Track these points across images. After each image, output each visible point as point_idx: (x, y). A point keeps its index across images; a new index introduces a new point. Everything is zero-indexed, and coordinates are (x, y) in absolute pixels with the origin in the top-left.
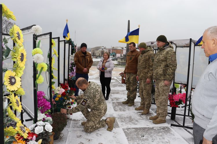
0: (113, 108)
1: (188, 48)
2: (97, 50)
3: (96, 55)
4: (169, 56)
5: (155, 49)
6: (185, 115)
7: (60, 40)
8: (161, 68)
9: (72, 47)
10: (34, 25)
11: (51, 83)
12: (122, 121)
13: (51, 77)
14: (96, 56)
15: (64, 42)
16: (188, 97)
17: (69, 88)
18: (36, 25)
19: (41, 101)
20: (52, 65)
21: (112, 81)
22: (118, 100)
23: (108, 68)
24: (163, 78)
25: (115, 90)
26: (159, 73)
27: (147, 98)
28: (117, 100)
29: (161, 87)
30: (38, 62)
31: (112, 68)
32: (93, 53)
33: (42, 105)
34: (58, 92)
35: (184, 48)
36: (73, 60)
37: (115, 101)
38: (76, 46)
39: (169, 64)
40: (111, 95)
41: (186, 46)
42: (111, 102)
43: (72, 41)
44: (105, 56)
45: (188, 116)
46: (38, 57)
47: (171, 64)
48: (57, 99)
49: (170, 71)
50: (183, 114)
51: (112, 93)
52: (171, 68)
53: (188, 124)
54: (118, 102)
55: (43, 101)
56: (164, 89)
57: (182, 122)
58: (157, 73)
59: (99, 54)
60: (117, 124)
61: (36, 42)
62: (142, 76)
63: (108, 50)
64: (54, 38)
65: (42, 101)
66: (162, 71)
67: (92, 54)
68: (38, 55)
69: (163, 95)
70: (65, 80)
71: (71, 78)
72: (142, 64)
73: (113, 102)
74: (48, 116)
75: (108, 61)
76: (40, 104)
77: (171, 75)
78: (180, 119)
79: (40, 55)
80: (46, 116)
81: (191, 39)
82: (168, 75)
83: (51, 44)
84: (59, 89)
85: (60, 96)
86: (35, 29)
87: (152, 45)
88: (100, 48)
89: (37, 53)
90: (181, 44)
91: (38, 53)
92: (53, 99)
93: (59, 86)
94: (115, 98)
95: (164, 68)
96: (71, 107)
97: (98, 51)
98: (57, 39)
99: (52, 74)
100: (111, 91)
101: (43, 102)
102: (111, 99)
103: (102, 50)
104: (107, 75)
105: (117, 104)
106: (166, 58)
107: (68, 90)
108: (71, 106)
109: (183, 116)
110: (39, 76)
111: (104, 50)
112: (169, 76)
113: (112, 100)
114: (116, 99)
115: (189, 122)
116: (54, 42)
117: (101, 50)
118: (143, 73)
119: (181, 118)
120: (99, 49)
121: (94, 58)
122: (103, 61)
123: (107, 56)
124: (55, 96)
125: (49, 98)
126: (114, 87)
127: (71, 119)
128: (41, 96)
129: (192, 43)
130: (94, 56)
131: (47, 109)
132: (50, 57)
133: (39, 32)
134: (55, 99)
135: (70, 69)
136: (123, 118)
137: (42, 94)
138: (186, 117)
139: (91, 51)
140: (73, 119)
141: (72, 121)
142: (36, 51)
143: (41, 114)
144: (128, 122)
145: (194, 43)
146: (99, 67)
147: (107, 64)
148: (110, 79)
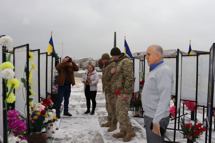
0: (99, 124)
1: (175, 59)
2: (84, 62)
3: (84, 67)
4: (125, 67)
5: (141, 60)
6: (175, 129)
7: (40, 53)
8: (119, 80)
9: (56, 60)
10: (4, 36)
11: (28, 100)
12: (108, 139)
13: (29, 93)
14: (83, 67)
15: (46, 54)
16: (177, 111)
17: (53, 103)
18: (5, 36)
19: (15, 121)
20: (30, 80)
22: (105, 114)
23: (93, 81)
24: (122, 92)
25: (102, 103)
26: (118, 87)
27: (113, 113)
28: (103, 114)
29: (120, 101)
30: (8, 78)
31: (97, 81)
32: (81, 65)
33: (15, 127)
34: (37, 109)
35: (171, 59)
36: (57, 73)
37: (101, 116)
38: (60, 58)
39: (125, 75)
40: (97, 109)
41: (171, 56)
42: (97, 117)
43: (56, 53)
44: (90, 69)
45: (178, 130)
46: (7, 72)
47: (127, 75)
48: (36, 117)
49: (127, 83)
50: (174, 128)
51: (98, 107)
52: (128, 80)
53: (178, 139)
54: (105, 117)
55: (17, 122)
56: (123, 103)
57: (173, 137)
58: (116, 87)
59: (86, 65)
60: (102, 142)
61: (6, 55)
62: (106, 89)
63: (95, 62)
64: (31, 51)
65: (16, 122)
66: (120, 84)
67: (80, 66)
68: (7, 70)
69: (122, 110)
70: (47, 93)
71: (55, 92)
72: (106, 76)
73: (100, 116)
74: (23, 139)
75: (93, 74)
76: (13, 125)
77: (129, 88)
78: (170, 134)
79: (10, 69)
80: (20, 140)
81: (178, 50)
82: (126, 87)
83: (28, 57)
84: (39, 106)
85: (39, 114)
86: (4, 40)
87: (138, 56)
88: (88, 60)
89: (6, 68)
90: (167, 54)
91: (8, 68)
92: (31, 117)
93: (39, 102)
94: (102, 112)
95: (122, 80)
96: (53, 125)
97: (86, 63)
98: (37, 51)
99: (30, 90)
100: (97, 105)
101: (16, 123)
102: (97, 114)
103: (89, 62)
104: (92, 89)
105: (103, 119)
106: (122, 69)
107: (52, 105)
108: (53, 123)
109: (173, 131)
110: (9, 94)
111: (92, 61)
112: (127, 89)
113: (99, 114)
114: (102, 114)
115: (180, 137)
116: (31, 54)
117: (88, 61)
118: (107, 86)
119: (171, 132)
120: (86, 61)
121: (82, 69)
122: (88, 73)
123: (92, 69)
124: (34, 114)
125: (27, 116)
126: (100, 100)
127: (53, 139)
128: (14, 116)
129: (180, 54)
130: (82, 68)
131: (22, 131)
132: (27, 71)
133: (8, 43)
134: (34, 118)
135: (54, 82)
136: (110, 135)
137: (16, 114)
138: (176, 131)
139: (78, 63)
140: (55, 138)
141: (54, 141)
142: (5, 65)
143: (14, 137)
144: (115, 139)
145: (182, 54)
146: (83, 80)
147: (92, 77)
148: (95, 92)
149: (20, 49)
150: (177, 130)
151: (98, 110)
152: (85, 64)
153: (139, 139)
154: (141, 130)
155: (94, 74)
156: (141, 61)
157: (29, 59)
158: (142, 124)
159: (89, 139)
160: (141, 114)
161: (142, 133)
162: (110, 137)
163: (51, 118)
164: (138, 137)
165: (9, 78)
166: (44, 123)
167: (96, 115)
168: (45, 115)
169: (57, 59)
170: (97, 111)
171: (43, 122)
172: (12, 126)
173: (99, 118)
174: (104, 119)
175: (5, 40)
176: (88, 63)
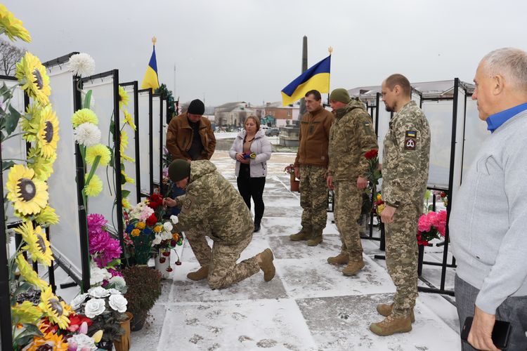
1: (451, 102)
2: (229, 111)
3: (227, 123)
5: (369, 105)
6: (444, 265)
7: (139, 89)
9: (168, 105)
10: (76, 53)
11: (120, 195)
12: (293, 284)
13: (120, 179)
14: (226, 126)
15: (148, 92)
18: (79, 53)
19: (98, 238)
20: (122, 150)
21: (266, 186)
22: (284, 232)
23: (259, 154)
25: (276, 206)
28: (281, 231)
30: (87, 142)
31: (268, 155)
32: (220, 120)
33: (99, 249)
34: (137, 216)
35: (441, 102)
37: (276, 234)
38: (177, 102)
40: (266, 220)
41: (445, 96)
42: (267, 237)
43: (169, 90)
44: (249, 126)
45: (453, 265)
46: (86, 130)
48: (136, 232)
50: (442, 263)
51: (267, 216)
53: (451, 285)
54: (284, 237)
55: (102, 239)
57: (439, 281)
59: (234, 120)
60: (281, 289)
61: (82, 94)
63: (255, 110)
64: (123, 85)
65: (100, 238)
67: (218, 122)
68: (86, 125)
70: (152, 185)
72: (339, 144)
73: (272, 235)
74: (116, 275)
75: (257, 139)
76: (96, 245)
78: (433, 274)
79: (92, 125)
80: (110, 275)
81: (457, 80)
83: (118, 98)
84: (142, 208)
85: (143, 225)
86: (78, 64)
87: (362, 95)
88: (237, 107)
89: (83, 122)
90: (433, 92)
91: (86, 121)
92: (126, 232)
93: (139, 201)
94: (277, 227)
96: (169, 253)
97: (232, 113)
98: (132, 86)
99: (122, 172)
100: (265, 211)
101: (102, 241)
102: (266, 230)
103: (240, 111)
104: (255, 173)
105: (281, 241)
109: (441, 267)
110: (90, 177)
111: (247, 110)
113: (270, 232)
114: (278, 230)
116: (124, 93)
117: (238, 110)
118: (343, 166)
119: (436, 270)
120: (234, 108)
121: (223, 130)
122: (245, 137)
123: (255, 126)
124: (131, 226)
125: (117, 229)
126: (272, 201)
127: (171, 281)
128: (96, 227)
129: (460, 90)
130: (223, 126)
131: (113, 258)
132: (116, 130)
133: (87, 69)
134: (132, 233)
135: (165, 158)
136: (296, 274)
137: (100, 222)
138: (447, 268)
139: (214, 114)
140: (174, 280)
141: (173, 286)
142: (81, 116)
143: (99, 269)
144: (308, 284)
145: (466, 90)
146: (234, 153)
147: (254, 145)
148: (262, 181)
149: (98, 81)
150: (449, 266)
151: (267, 223)
152: (231, 117)
153: (364, 284)
154: (368, 266)
155: (260, 138)
156: (369, 107)
157: (120, 102)
158: (371, 254)
159: (252, 283)
160: (369, 231)
161: (370, 272)
162: (297, 280)
163: (168, 236)
164: (360, 279)
165: (90, 143)
166: (153, 245)
167: (264, 234)
168: (156, 229)
169: (171, 103)
170: (266, 225)
171: (152, 243)
172: (93, 246)
173: (272, 239)
174: (283, 242)
175: (79, 62)
176: (238, 114)
